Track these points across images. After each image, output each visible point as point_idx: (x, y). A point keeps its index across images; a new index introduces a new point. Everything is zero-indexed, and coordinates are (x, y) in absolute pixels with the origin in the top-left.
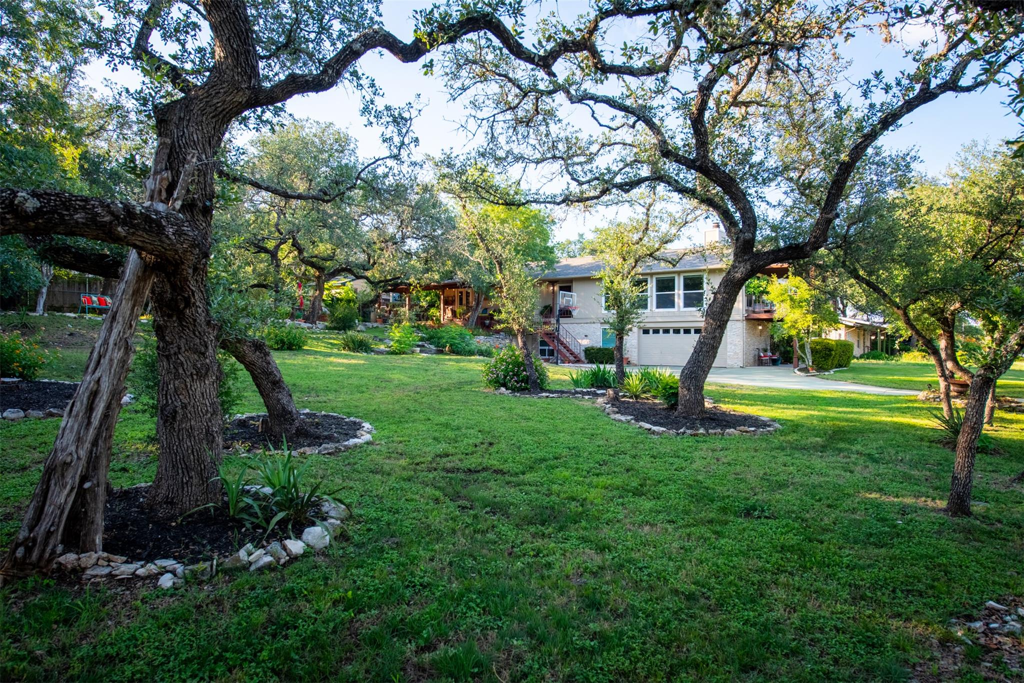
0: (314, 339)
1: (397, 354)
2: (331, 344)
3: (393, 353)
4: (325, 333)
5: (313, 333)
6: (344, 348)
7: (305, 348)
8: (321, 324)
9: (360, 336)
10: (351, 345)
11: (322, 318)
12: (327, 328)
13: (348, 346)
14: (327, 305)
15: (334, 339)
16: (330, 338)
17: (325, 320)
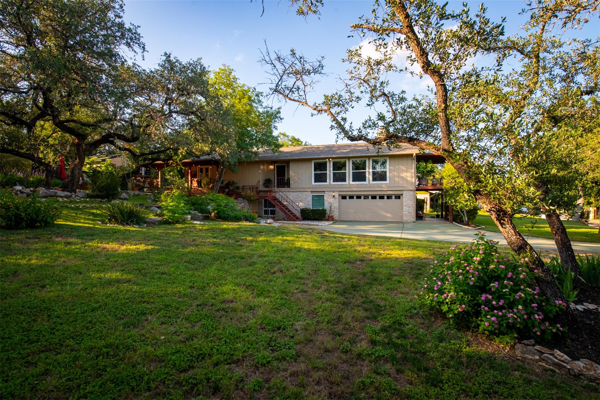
0: (72, 209)
1: (169, 223)
2: (93, 214)
3: (166, 222)
4: (86, 202)
5: (71, 202)
6: (110, 220)
7: (60, 222)
8: (81, 193)
9: (128, 205)
10: (119, 216)
11: (84, 186)
12: (88, 196)
13: (114, 217)
14: (88, 177)
15: (97, 209)
16: (92, 208)
17: (86, 189)
